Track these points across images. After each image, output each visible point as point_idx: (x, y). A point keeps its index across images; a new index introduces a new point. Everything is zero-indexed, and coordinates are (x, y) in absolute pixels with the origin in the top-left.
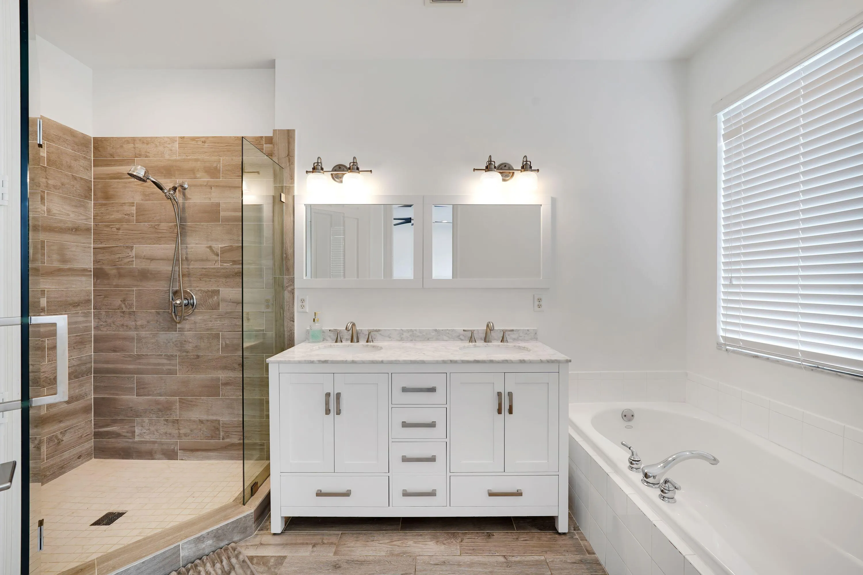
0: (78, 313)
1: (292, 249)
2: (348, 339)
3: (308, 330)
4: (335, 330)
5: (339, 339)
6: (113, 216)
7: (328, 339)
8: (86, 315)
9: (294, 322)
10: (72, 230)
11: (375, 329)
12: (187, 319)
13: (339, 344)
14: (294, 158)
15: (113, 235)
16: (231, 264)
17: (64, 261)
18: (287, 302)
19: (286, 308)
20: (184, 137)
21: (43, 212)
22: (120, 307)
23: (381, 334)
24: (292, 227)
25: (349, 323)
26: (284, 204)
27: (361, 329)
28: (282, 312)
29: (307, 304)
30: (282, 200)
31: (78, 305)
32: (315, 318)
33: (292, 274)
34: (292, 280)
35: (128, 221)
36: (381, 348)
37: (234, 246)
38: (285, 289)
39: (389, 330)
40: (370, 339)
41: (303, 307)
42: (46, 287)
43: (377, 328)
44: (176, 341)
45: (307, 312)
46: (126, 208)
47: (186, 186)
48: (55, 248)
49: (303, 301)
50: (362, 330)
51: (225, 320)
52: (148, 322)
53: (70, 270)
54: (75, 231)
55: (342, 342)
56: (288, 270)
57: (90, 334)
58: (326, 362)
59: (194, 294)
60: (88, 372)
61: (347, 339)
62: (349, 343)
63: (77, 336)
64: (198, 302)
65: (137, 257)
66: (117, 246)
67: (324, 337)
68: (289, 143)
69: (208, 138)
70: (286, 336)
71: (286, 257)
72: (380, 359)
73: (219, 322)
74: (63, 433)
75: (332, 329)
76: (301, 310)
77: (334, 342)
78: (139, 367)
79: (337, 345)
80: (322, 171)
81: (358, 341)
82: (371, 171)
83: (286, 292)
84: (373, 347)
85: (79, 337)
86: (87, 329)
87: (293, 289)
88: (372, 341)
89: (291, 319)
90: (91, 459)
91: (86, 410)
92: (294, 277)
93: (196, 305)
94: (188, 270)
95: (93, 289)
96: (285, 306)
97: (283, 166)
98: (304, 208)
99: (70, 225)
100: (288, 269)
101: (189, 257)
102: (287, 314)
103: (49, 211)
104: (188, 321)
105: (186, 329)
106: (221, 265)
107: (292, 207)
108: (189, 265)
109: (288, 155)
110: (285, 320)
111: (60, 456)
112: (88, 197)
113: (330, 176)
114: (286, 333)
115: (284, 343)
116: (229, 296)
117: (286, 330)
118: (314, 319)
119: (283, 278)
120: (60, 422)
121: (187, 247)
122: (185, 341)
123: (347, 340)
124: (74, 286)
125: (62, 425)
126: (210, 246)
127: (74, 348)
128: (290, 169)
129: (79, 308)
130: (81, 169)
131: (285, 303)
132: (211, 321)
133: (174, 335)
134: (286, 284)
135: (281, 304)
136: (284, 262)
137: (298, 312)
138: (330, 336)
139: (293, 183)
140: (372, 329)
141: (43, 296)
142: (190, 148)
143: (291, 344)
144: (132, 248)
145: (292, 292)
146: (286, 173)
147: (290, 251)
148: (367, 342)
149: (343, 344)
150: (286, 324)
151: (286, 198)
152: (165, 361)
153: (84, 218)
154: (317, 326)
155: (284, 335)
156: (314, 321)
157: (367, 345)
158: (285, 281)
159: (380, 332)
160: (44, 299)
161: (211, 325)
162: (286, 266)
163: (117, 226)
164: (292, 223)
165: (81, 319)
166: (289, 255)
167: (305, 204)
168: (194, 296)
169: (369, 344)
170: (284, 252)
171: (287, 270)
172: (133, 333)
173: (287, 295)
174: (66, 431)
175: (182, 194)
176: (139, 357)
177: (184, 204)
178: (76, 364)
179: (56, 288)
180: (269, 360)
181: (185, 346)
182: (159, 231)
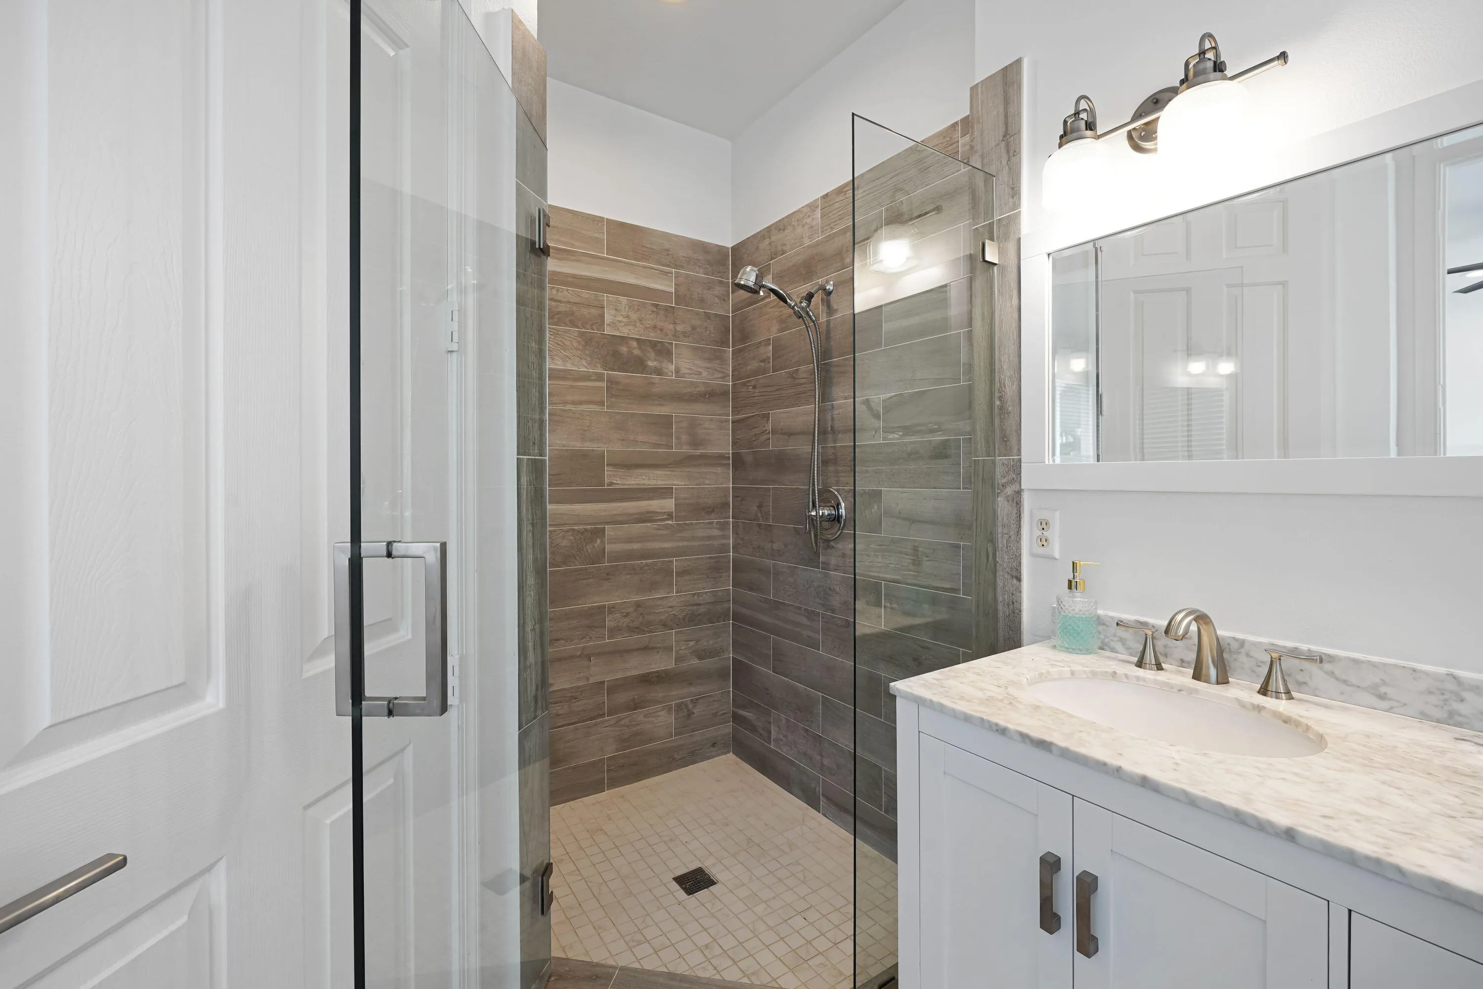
0: (712, 523)
1: (1016, 383)
2: (1189, 663)
3: (1054, 608)
4: (1141, 623)
5: (1149, 657)
6: (749, 367)
7: (1119, 646)
8: (723, 526)
9: (1019, 580)
10: (705, 395)
11: (1304, 647)
12: (833, 547)
13: (1148, 674)
14: (1020, 138)
15: (750, 397)
16: (901, 433)
17: (695, 443)
18: (1003, 526)
19: (1001, 542)
20: (827, 194)
21: (671, 374)
22: (756, 519)
23: (1332, 674)
24: (1014, 325)
25: (1183, 610)
26: (995, 268)
27: (1240, 636)
28: (990, 550)
29: (1055, 534)
30: (988, 258)
31: (713, 511)
32: (1074, 578)
33: (1015, 451)
34: (1016, 468)
35: (764, 371)
36: (1319, 742)
37: (906, 395)
38: (999, 491)
39: (1374, 665)
40: (1277, 683)
41: (1044, 541)
42: (674, 482)
43: (1314, 648)
44: (819, 586)
45: (1055, 559)
46: (762, 349)
47: (830, 287)
48: (685, 424)
49: (1044, 526)
50: (1242, 643)
51: (890, 556)
52: (786, 546)
53: (702, 456)
54: (709, 397)
55: (1159, 667)
56: (1005, 441)
57: (728, 555)
58: (1043, 745)
59: (842, 498)
60: (725, 616)
61: (1182, 661)
62: (1185, 678)
63: (710, 558)
64: (848, 516)
65: (774, 432)
66: (753, 416)
67: (1106, 640)
68: (1007, 102)
69: (862, 177)
70: (1001, 615)
71: (1001, 408)
72: (1282, 819)
73: (880, 559)
74: (695, 702)
75: (1128, 616)
76: (1041, 551)
77: (1129, 662)
78: (777, 622)
79: (1138, 678)
80: (1089, 133)
81: (1223, 680)
82: (1283, 56)
83: (1000, 499)
84: (1286, 722)
85: (714, 560)
86: (724, 549)
87: (1019, 493)
88: (1288, 692)
89: (1014, 574)
90: (728, 752)
91: (722, 674)
92: (1020, 461)
93: (845, 520)
94: (833, 451)
95: (731, 486)
96: (1000, 535)
97: (992, 170)
98: (1048, 265)
99: (702, 389)
100: (1005, 439)
101: (837, 425)
102: (1003, 559)
103: (677, 371)
104: (834, 550)
105: (832, 567)
106: (884, 439)
107: (1015, 270)
108: (835, 441)
109: (1004, 136)
110: (1000, 573)
111: (690, 736)
112: (724, 343)
113: (1126, 143)
114: (1000, 607)
115: (996, 630)
116: (898, 504)
117: (1000, 599)
118: (1070, 582)
119: (993, 462)
120: (691, 684)
121: (832, 405)
122: (830, 589)
123: (1182, 663)
124: (707, 482)
125: (693, 689)
126: (868, 399)
127: (708, 576)
128: (1010, 169)
129: (713, 516)
130: (716, 300)
131: (1000, 530)
132: (868, 555)
133: (816, 573)
134: (1000, 480)
135: (989, 531)
136: (997, 421)
137: (1033, 555)
138: (1122, 641)
139: (1017, 205)
140: (1290, 644)
141: (671, 497)
142: (836, 211)
143: (1013, 641)
144: (766, 417)
145: (1016, 500)
146: (1000, 188)
147: (1009, 391)
148: (1264, 691)
149: (1161, 676)
150: (1000, 583)
151: (1002, 252)
152: (805, 621)
153: (720, 375)
154: (1078, 603)
155: (996, 610)
156: (1070, 587)
157: (1259, 708)
158: (999, 470)
159: (1327, 666)
160: (670, 500)
161: (867, 563)
162: (1002, 430)
163: (753, 383)
164: (1016, 315)
165: (716, 532)
166: (1009, 400)
167: (1049, 251)
168: (843, 504)
169: (1268, 702)
170: (997, 395)
171: (1003, 440)
172: (769, 562)
173: (1002, 505)
174: (697, 699)
175: (825, 305)
176: (776, 605)
177: (828, 322)
178: (709, 601)
179: (685, 485)
180: (900, 686)
181: (830, 598)
182: (797, 381)
